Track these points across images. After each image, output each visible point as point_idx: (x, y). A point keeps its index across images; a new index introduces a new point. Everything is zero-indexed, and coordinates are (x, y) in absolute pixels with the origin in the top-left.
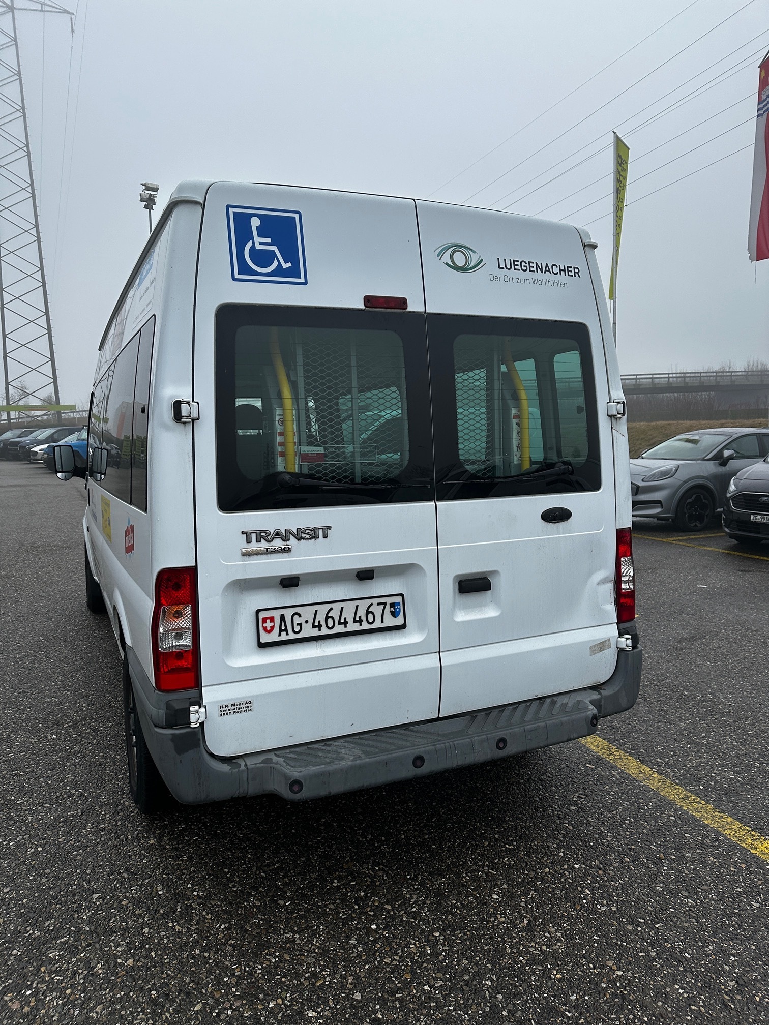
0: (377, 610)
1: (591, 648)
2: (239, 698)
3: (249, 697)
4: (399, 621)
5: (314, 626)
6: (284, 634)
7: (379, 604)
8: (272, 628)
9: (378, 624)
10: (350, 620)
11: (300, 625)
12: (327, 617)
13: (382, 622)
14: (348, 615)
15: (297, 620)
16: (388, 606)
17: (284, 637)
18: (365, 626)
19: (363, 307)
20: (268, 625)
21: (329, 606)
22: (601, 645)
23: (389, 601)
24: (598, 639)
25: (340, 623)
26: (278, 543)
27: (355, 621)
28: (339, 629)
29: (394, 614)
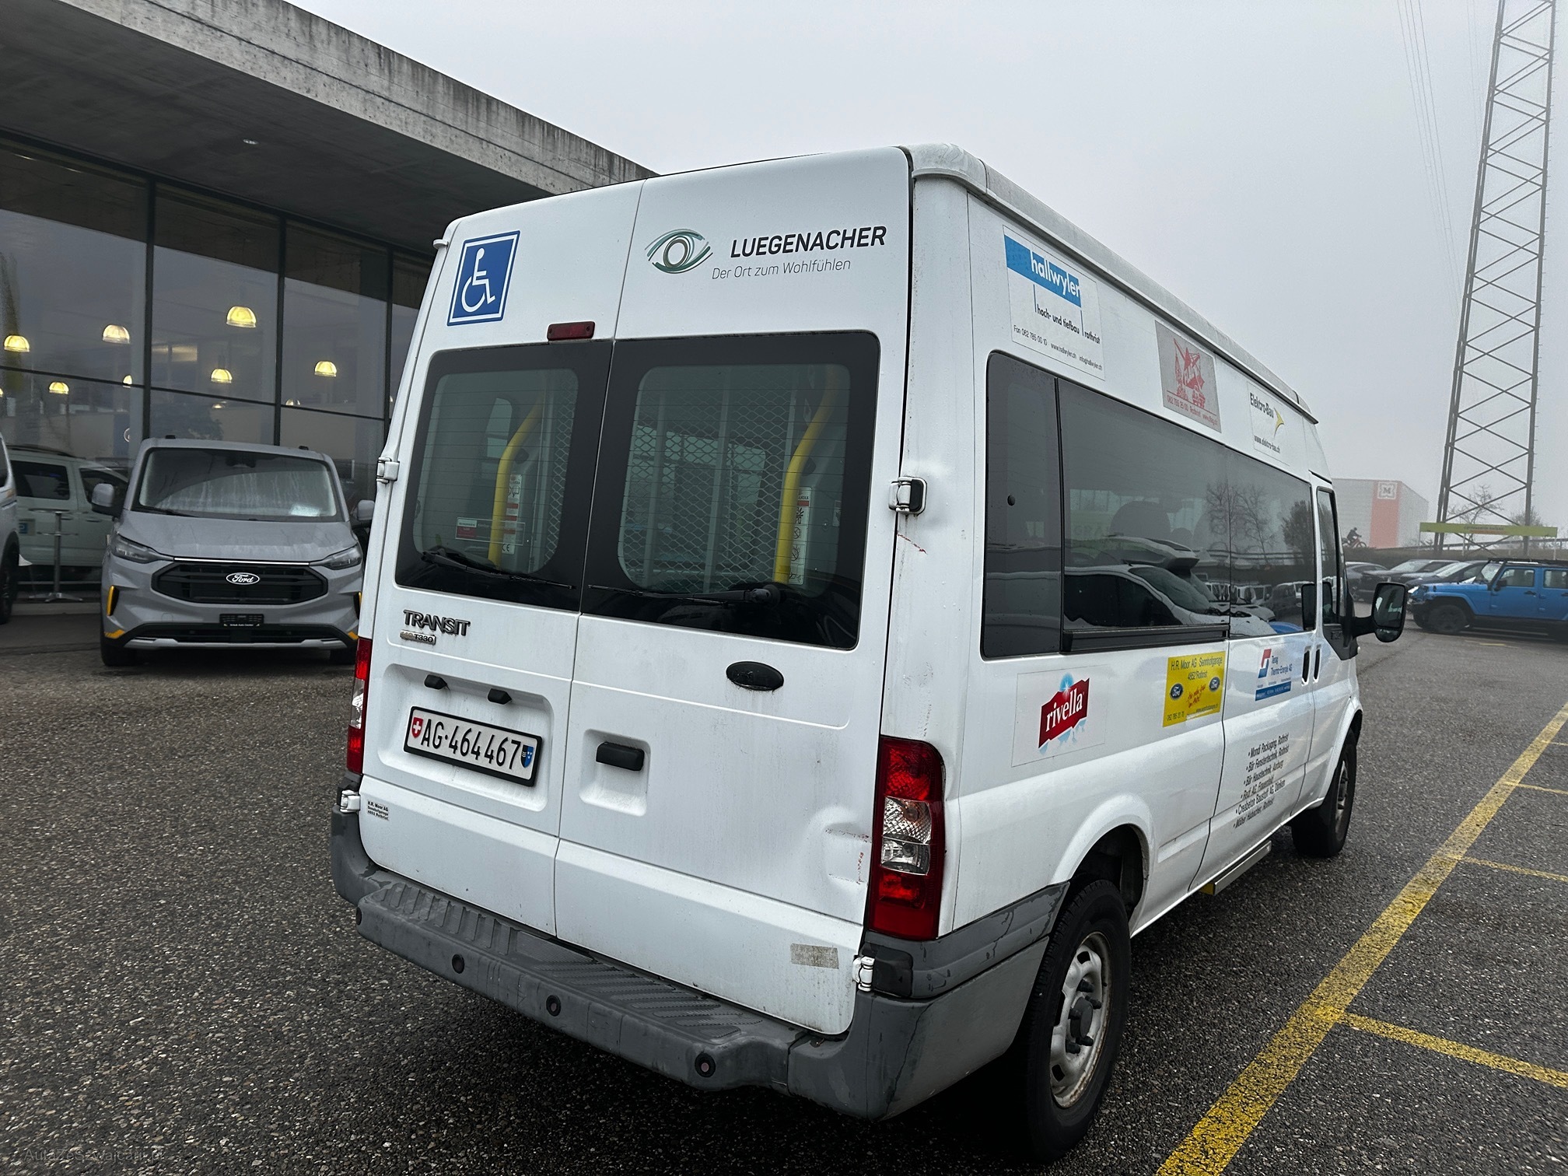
0: (510, 748)
1: (794, 947)
2: (382, 801)
3: (388, 803)
4: (526, 773)
5: (451, 746)
6: (426, 743)
7: (514, 742)
8: (419, 732)
9: (505, 769)
10: (483, 752)
11: (440, 738)
12: (465, 740)
13: (510, 768)
14: (483, 745)
15: (440, 732)
16: (521, 748)
17: (425, 748)
18: (494, 766)
19: (547, 340)
20: (417, 727)
21: (469, 726)
22: (816, 953)
23: (525, 741)
24: (812, 939)
25: (473, 752)
26: (427, 631)
27: (486, 755)
28: (470, 759)
29: (525, 762)
